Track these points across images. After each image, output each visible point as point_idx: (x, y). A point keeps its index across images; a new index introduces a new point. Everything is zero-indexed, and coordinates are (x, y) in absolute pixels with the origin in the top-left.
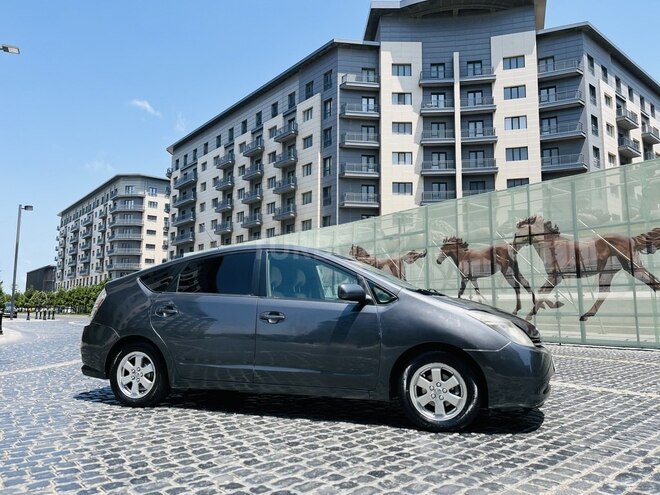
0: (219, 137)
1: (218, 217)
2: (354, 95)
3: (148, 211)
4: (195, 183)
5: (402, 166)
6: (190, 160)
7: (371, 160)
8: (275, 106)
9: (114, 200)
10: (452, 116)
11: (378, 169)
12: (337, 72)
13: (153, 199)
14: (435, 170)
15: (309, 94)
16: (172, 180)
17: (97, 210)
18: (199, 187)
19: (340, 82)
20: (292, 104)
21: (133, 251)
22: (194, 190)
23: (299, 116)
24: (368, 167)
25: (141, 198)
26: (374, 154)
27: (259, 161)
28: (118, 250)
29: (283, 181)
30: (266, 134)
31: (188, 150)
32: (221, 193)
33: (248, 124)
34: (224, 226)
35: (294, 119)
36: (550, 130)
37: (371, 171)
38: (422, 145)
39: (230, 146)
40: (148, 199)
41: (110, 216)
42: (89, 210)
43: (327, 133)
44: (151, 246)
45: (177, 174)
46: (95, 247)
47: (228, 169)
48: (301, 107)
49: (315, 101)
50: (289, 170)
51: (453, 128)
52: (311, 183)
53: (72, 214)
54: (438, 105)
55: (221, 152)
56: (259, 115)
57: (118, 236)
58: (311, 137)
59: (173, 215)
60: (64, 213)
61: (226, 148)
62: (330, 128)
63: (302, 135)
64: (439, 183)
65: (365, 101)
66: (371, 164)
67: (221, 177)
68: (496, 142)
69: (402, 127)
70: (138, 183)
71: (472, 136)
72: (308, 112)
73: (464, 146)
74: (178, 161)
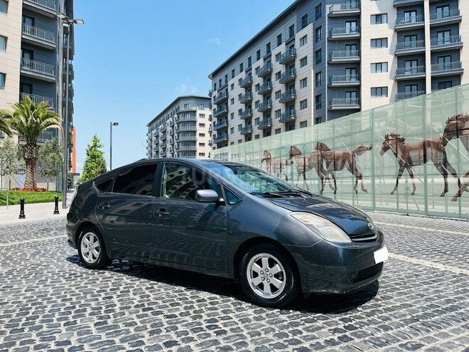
0: (242, 65)
1: (243, 122)
2: (340, 21)
3: (199, 120)
4: (227, 99)
5: (379, 74)
6: (223, 83)
7: (353, 71)
8: (279, 37)
9: (178, 114)
10: (422, 29)
11: (359, 78)
12: (325, 5)
13: (202, 112)
14: (408, 75)
15: (304, 25)
16: (212, 98)
17: (168, 121)
18: (229, 102)
19: (327, 12)
20: (292, 34)
21: (191, 148)
22: (227, 104)
23: (297, 43)
24: (351, 77)
25: (195, 112)
26: (356, 66)
27: (269, 80)
28: (182, 148)
29: (286, 93)
30: (273, 59)
31: (222, 76)
32: (244, 105)
33: (261, 53)
34: (246, 128)
35: (293, 46)
37: (353, 80)
38: (396, 55)
40: (199, 112)
41: (176, 125)
42: (164, 122)
43: (318, 54)
44: (202, 144)
45: (216, 93)
46: (169, 146)
47: (248, 87)
48: (298, 36)
49: (309, 30)
50: (290, 85)
51: (424, 39)
52: (307, 93)
53: (154, 125)
54: (410, 20)
55: (243, 75)
56: (268, 45)
57: (182, 138)
58: (306, 58)
59: (214, 123)
60: (150, 124)
61: (246, 72)
62: (320, 50)
63: (300, 56)
64: (411, 86)
65: (348, 24)
66: (354, 75)
67: (244, 94)
68: (462, 47)
69: (379, 42)
70: (192, 101)
71: (440, 44)
72: (304, 39)
73: (433, 53)
74: (215, 84)
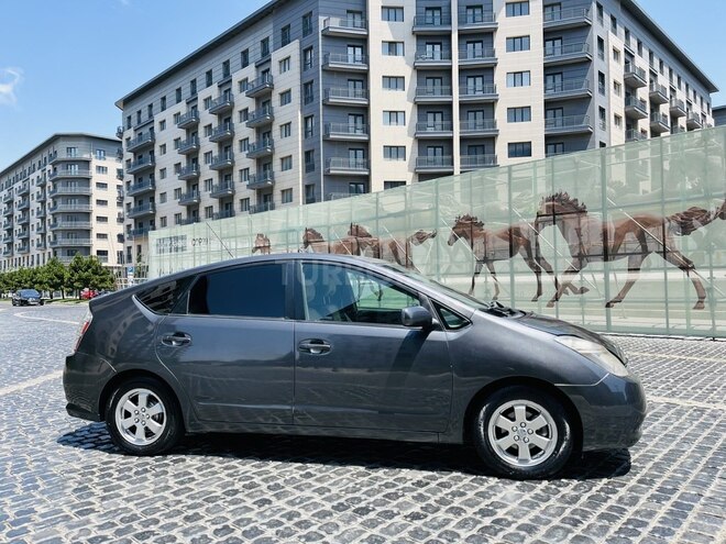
0: (179, 90)
1: (183, 185)
2: (339, 43)
3: (96, 177)
4: (153, 145)
5: (394, 126)
6: (145, 117)
7: (359, 119)
8: (245, 54)
9: (53, 165)
10: (449, 70)
11: (367, 131)
12: (318, 14)
13: (102, 163)
14: (431, 133)
15: (285, 41)
16: (124, 141)
17: (33, 176)
18: (157, 149)
19: (321, 28)
20: (265, 52)
21: (81, 225)
22: (152, 152)
23: (275, 67)
24: (356, 128)
25: (87, 162)
26: (363, 112)
27: (229, 120)
28: (62, 224)
29: (258, 143)
30: (235, 87)
31: (142, 105)
32: (184, 156)
33: (214, 75)
34: (190, 195)
35: (268, 70)
36: (554, 88)
37: (359, 132)
38: (415, 103)
39: (192, 101)
40: (95, 163)
41: (49, 184)
42: (24, 177)
43: (307, 87)
44: (102, 219)
45: (130, 133)
46: (34, 220)
47: (191, 129)
48: (277, 56)
49: (293, 49)
50: (264, 130)
51: (451, 84)
52: (290, 146)
53: (4, 181)
54: (433, 55)
55: (182, 108)
56: (226, 64)
57: (61, 207)
58: (289, 91)
59: (128, 183)
61: (188, 103)
62: (312, 82)
63: (279, 89)
64: (435, 147)
65: (350, 50)
66: (359, 125)
67: (184, 138)
68: (497, 100)
69: (393, 82)
70: (82, 144)
71: (471, 93)
72: (285, 61)
73: (462, 105)
74: (129, 118)
